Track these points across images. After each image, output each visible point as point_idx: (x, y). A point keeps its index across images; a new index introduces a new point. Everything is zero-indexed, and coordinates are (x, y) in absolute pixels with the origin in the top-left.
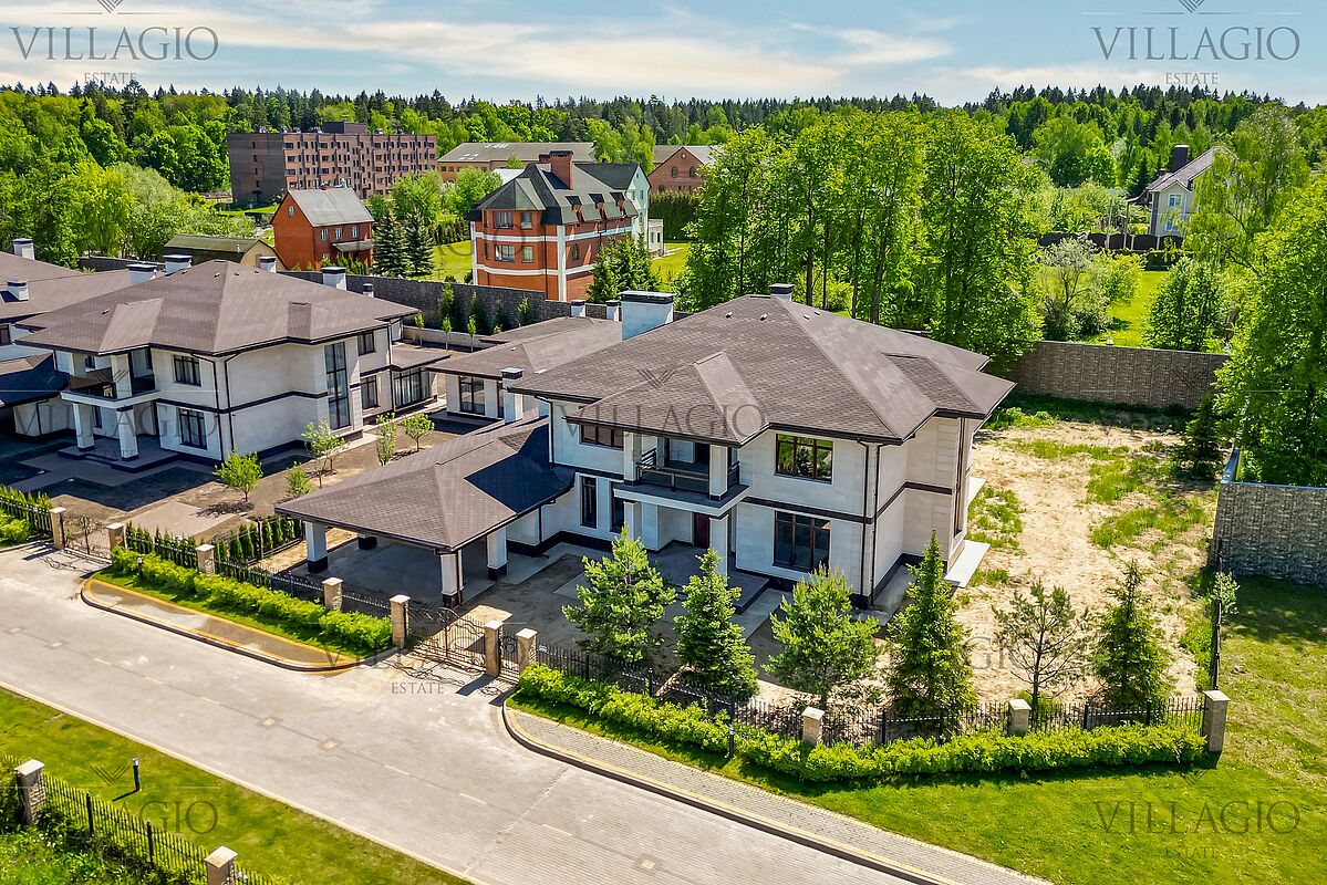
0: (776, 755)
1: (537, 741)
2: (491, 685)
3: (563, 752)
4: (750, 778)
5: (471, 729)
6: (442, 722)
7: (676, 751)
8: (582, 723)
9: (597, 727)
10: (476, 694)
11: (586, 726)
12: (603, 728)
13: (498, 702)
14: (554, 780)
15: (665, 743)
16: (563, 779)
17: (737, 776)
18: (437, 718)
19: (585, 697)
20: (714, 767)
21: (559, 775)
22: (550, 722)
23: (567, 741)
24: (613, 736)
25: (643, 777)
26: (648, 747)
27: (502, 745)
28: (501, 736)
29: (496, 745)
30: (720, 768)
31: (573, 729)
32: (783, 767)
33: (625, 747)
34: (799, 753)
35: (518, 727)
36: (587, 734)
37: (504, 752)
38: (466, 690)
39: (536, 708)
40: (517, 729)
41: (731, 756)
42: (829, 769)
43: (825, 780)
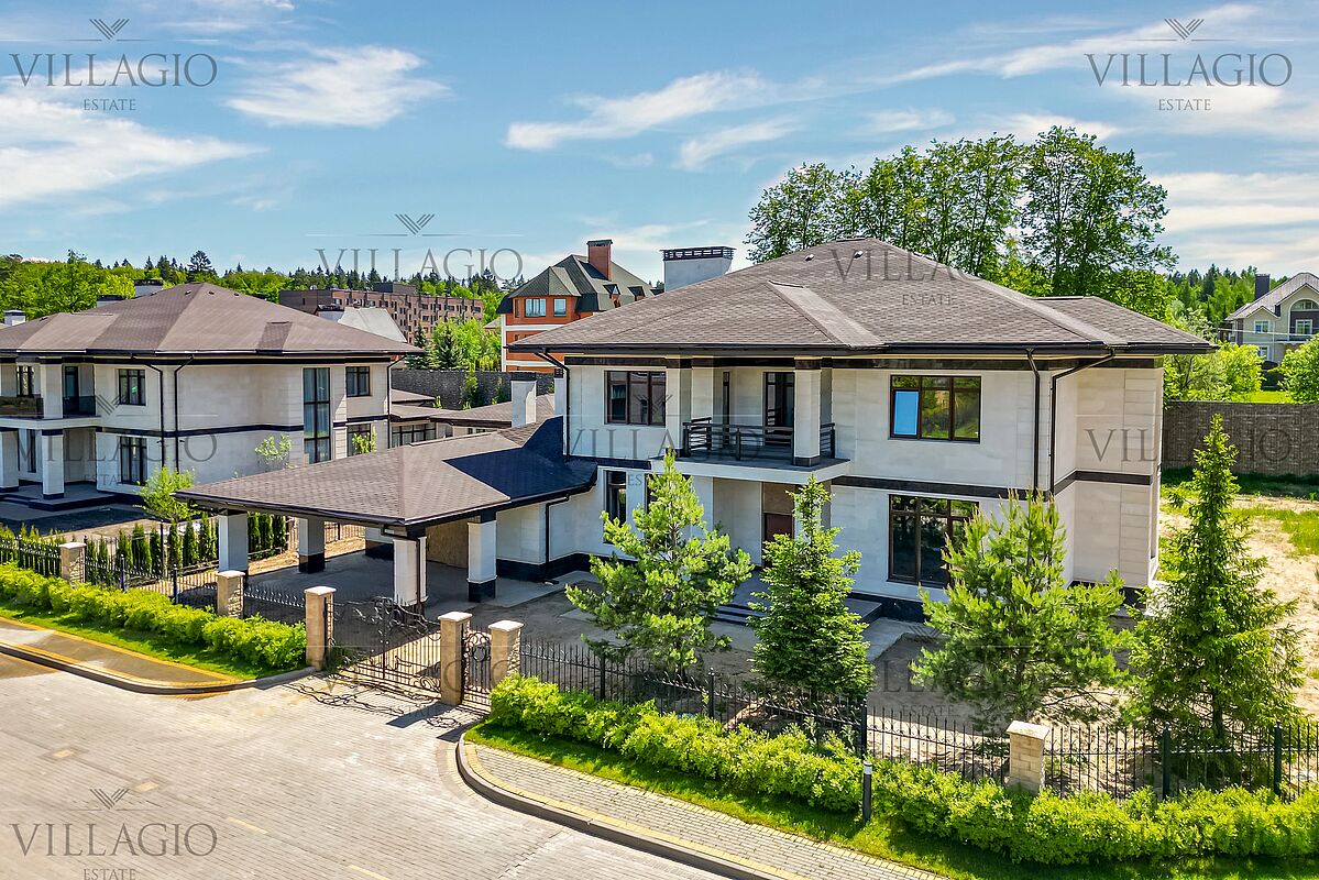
0: (960, 809)
1: (509, 788)
2: (446, 715)
3: (553, 805)
4: (910, 857)
5: (398, 770)
6: (351, 760)
7: (761, 808)
8: (590, 765)
9: (617, 770)
10: (419, 727)
11: (597, 769)
12: (627, 772)
13: (452, 736)
14: (532, 850)
15: (739, 795)
16: (550, 848)
17: (884, 852)
18: (344, 754)
19: (597, 722)
20: (836, 836)
21: (540, 843)
22: (536, 762)
23: (562, 790)
24: (644, 784)
25: (702, 848)
26: (707, 802)
27: (446, 794)
28: (448, 782)
29: (438, 793)
30: (850, 836)
31: (576, 774)
32: (976, 834)
33: (667, 801)
34: (1008, 803)
35: (478, 768)
36: (599, 781)
37: (449, 805)
38: (402, 721)
39: (514, 743)
40: (477, 770)
41: (866, 819)
42: (1075, 837)
43: (1066, 861)
